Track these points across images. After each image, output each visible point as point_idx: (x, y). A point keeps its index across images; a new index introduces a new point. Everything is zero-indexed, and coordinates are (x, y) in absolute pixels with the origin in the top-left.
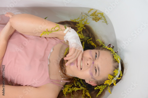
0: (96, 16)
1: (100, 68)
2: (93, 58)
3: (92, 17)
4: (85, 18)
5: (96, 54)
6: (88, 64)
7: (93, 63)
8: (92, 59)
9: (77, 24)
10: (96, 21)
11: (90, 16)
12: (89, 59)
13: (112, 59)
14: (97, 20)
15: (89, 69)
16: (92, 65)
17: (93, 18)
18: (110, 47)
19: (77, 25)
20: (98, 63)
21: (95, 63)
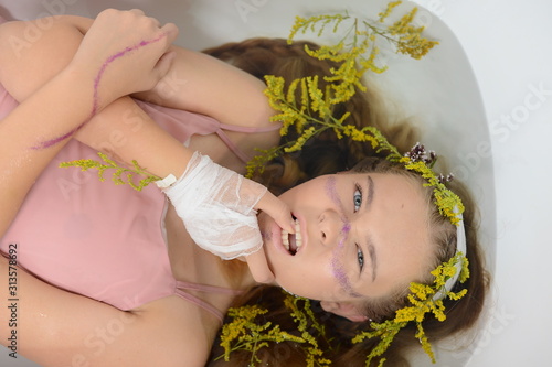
0: (414, 35)
1: (377, 249)
2: (341, 206)
3: (397, 37)
4: (365, 43)
5: (358, 188)
6: (324, 235)
7: (346, 229)
8: (341, 214)
9: (332, 70)
10: (412, 56)
11: (389, 35)
12: (327, 215)
13: (427, 210)
14: (420, 51)
15: (331, 255)
16: (341, 240)
17: (402, 44)
18: (420, 159)
19: (330, 75)
20: (370, 227)
21: (353, 229)
